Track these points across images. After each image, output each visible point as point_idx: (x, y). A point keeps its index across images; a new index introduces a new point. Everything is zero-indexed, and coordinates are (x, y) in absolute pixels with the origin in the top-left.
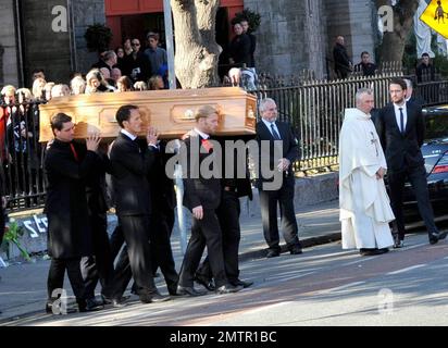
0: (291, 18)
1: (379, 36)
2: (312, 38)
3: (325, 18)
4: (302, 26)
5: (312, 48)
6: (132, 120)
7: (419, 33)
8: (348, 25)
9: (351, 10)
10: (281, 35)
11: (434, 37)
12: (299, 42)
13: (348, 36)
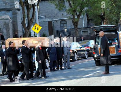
0: (7, 29)
1: (24, 32)
2: (11, 33)
3: (13, 29)
4: (9, 31)
5: (11, 35)
6: (25, 43)
7: (31, 32)
8: (18, 30)
9: (18, 27)
10: (5, 32)
11: (34, 33)
12: (8, 34)
13: (18, 32)
